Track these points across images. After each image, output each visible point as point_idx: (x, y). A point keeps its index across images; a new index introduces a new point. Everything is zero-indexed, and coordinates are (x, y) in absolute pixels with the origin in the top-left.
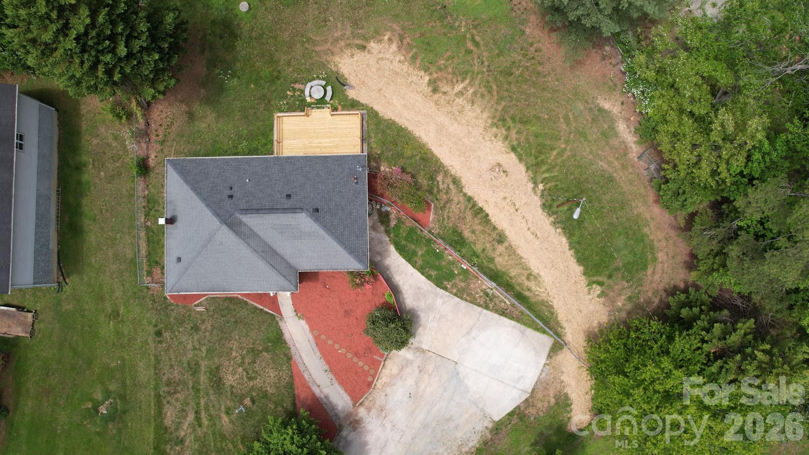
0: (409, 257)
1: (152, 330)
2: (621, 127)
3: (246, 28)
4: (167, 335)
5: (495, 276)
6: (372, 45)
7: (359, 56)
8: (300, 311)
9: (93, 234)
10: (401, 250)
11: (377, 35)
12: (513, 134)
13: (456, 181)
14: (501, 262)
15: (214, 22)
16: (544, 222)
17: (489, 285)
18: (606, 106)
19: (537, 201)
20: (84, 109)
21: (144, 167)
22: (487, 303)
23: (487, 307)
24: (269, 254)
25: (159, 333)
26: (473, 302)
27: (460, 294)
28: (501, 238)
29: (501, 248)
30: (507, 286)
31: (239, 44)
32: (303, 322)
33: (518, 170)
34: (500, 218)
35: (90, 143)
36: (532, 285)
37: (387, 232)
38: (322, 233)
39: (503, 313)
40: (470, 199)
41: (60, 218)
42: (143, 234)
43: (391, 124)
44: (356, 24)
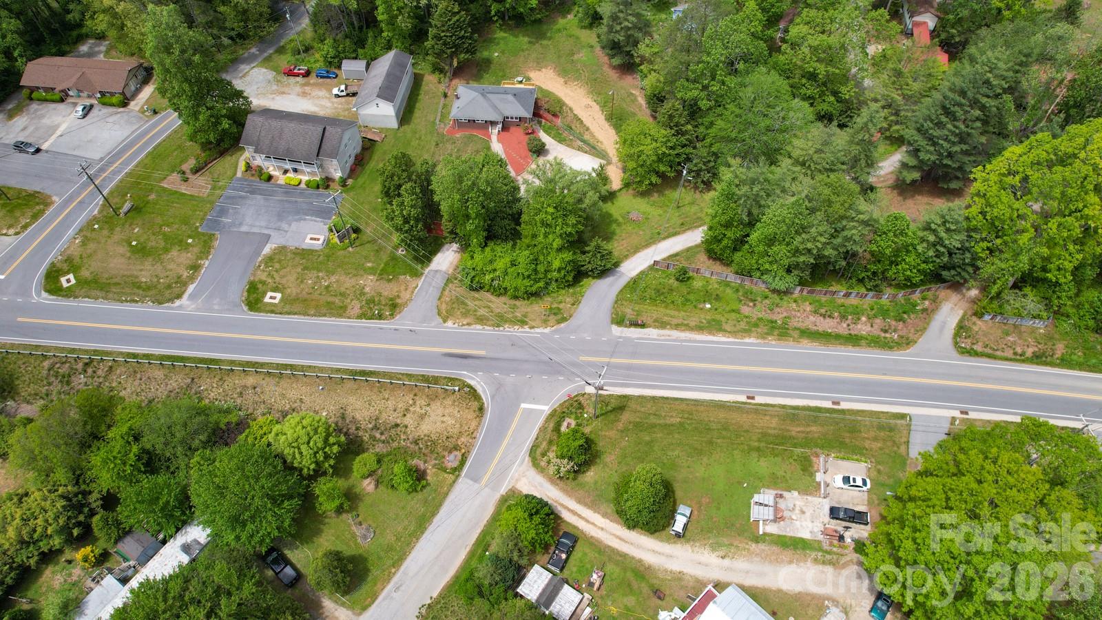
0: (549, 134)
1: (434, 144)
2: (640, 99)
3: (495, 62)
4: (441, 145)
5: (583, 141)
6: (543, 70)
7: (537, 73)
8: (499, 140)
9: (417, 114)
10: (545, 131)
11: (546, 67)
12: (595, 98)
13: (571, 109)
14: (587, 137)
15: (483, 59)
16: (606, 125)
17: (580, 143)
18: (634, 92)
19: (603, 117)
20: (425, 79)
21: (445, 96)
22: (580, 149)
23: (579, 150)
24: (495, 107)
25: (437, 144)
26: (574, 148)
27: (568, 146)
28: (588, 129)
29: (587, 133)
30: (589, 144)
31: (492, 66)
32: (500, 145)
33: (596, 107)
34: (587, 121)
35: (424, 88)
36: (599, 144)
37: (540, 126)
38: (516, 102)
39: (586, 152)
40: (575, 115)
41: (406, 108)
42: (439, 114)
43: (547, 91)
44: (538, 63)
